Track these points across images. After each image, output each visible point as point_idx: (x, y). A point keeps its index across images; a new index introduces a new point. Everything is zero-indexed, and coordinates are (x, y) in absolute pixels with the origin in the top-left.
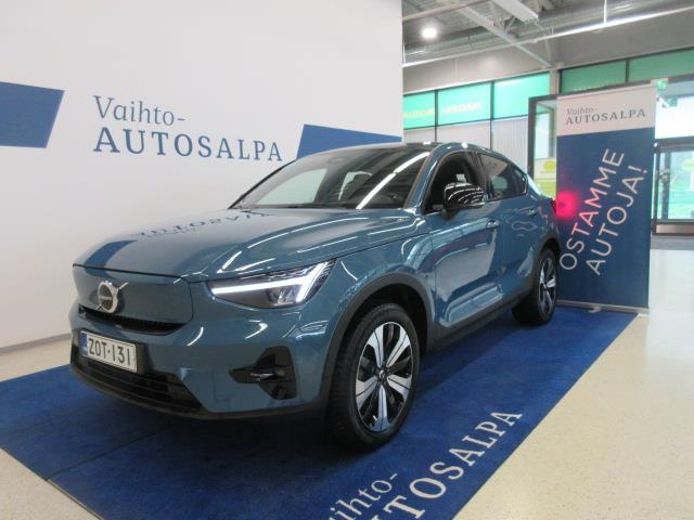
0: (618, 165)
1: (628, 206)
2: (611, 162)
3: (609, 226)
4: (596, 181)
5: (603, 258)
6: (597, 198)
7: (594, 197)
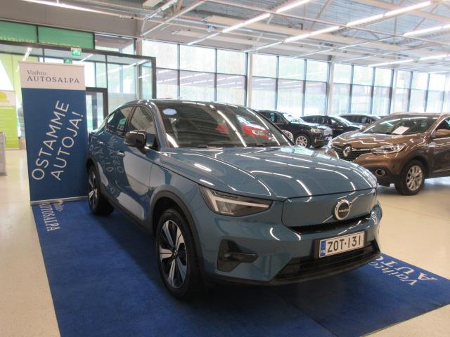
0: (66, 111)
1: (75, 136)
2: (61, 109)
3: (64, 149)
4: (53, 121)
5: (61, 169)
6: (55, 132)
7: (52, 131)
